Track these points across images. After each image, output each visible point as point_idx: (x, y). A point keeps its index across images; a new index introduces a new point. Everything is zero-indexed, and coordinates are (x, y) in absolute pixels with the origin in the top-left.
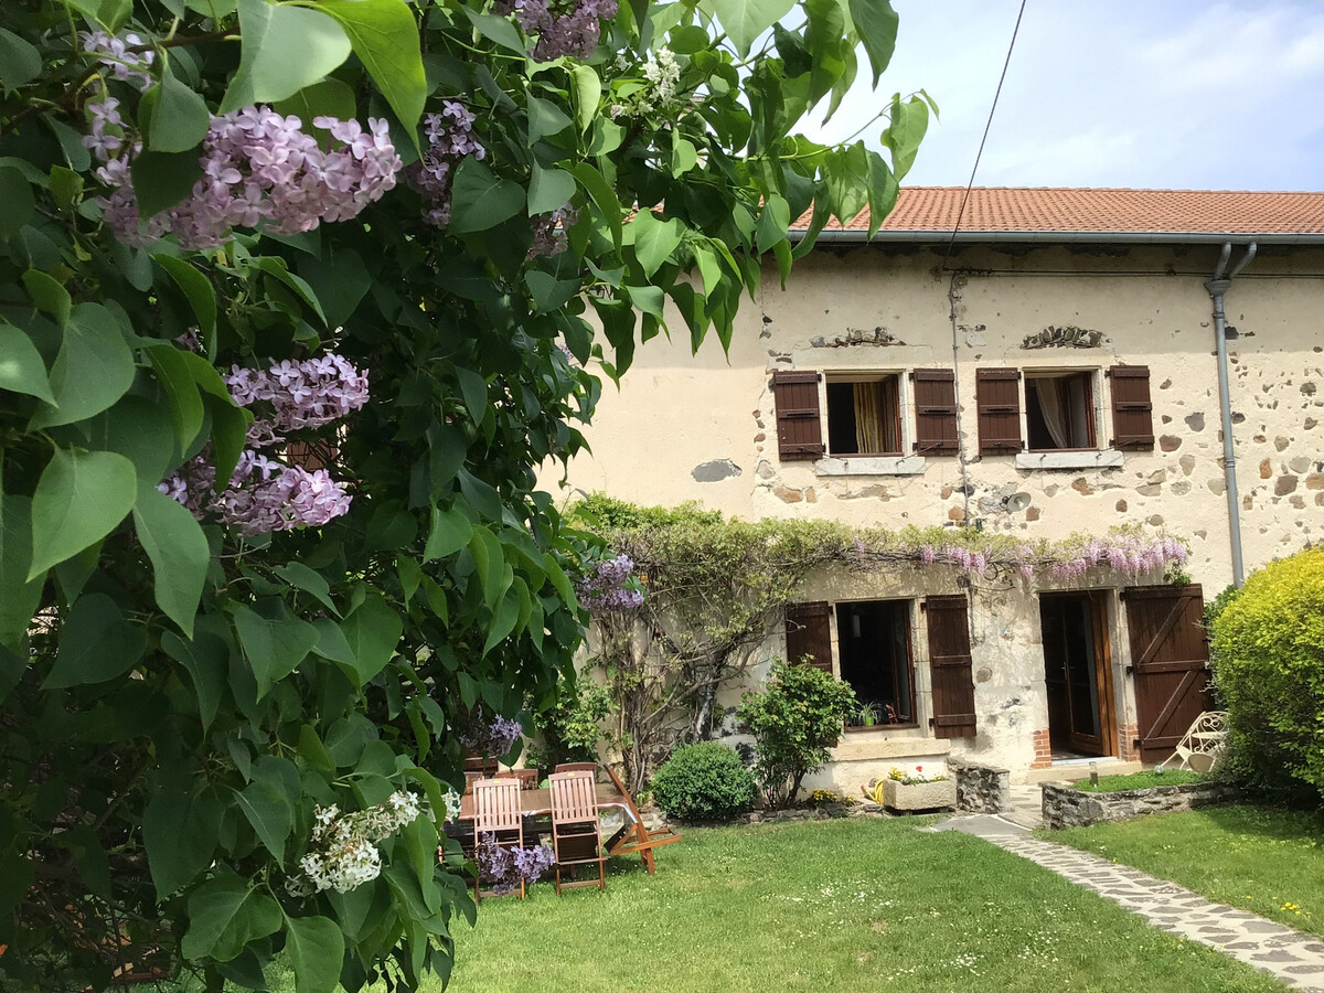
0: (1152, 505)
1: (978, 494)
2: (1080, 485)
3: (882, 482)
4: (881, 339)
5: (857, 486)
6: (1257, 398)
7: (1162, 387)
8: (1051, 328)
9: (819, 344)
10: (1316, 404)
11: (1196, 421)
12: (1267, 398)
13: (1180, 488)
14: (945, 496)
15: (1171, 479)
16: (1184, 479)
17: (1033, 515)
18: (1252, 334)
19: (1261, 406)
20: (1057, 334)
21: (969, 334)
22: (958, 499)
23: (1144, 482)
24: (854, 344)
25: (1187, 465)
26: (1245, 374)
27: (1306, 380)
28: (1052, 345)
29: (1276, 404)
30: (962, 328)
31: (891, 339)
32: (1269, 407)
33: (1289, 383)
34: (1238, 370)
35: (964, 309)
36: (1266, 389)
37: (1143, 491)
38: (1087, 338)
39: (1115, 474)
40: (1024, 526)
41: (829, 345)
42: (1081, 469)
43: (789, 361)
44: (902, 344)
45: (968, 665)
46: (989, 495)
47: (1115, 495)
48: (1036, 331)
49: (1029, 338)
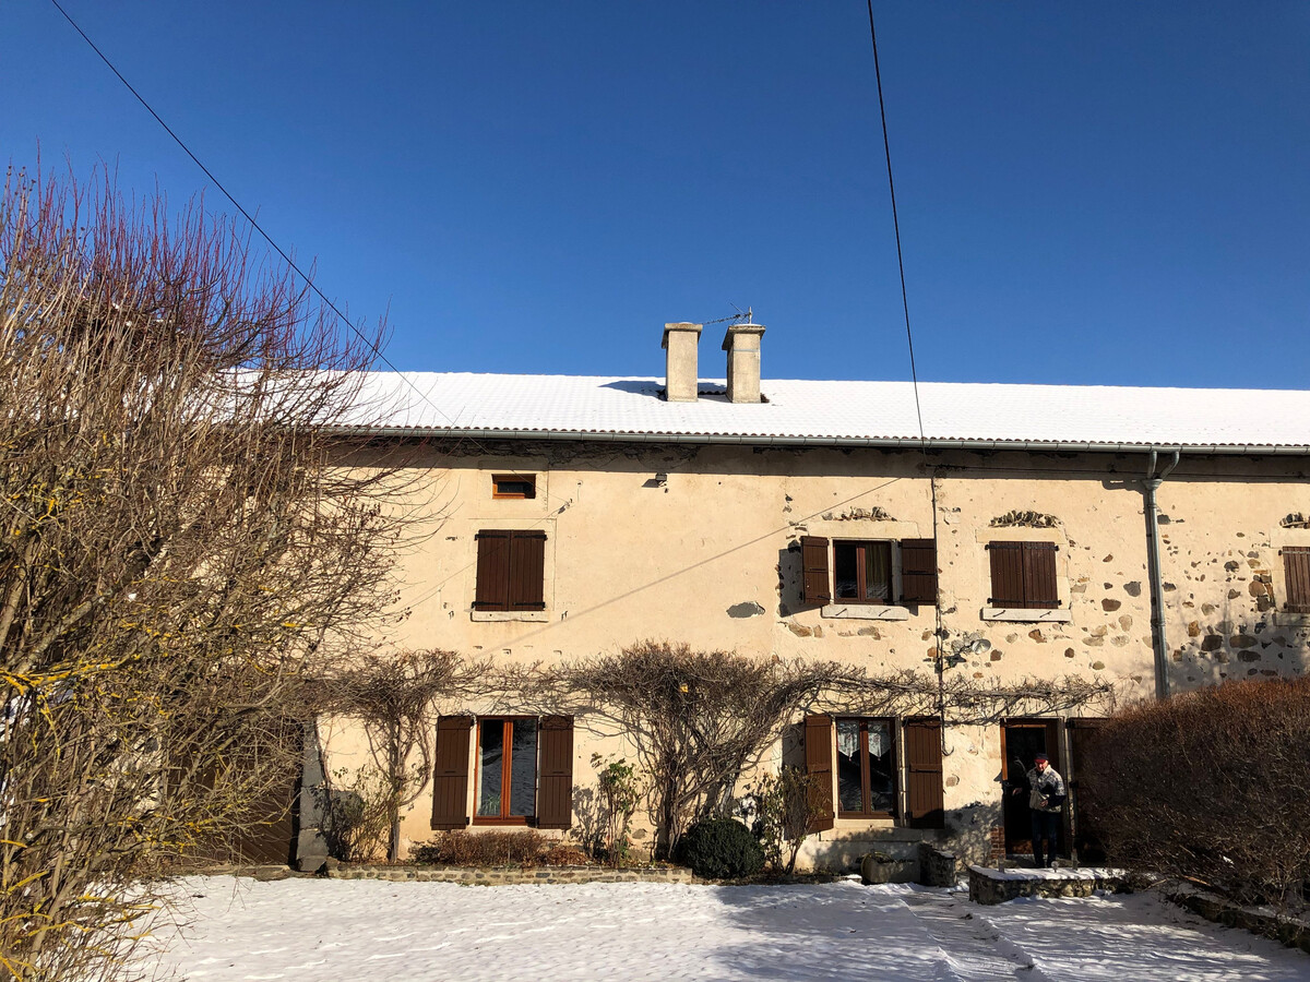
0: (1097, 654)
1: (952, 638)
2: (1036, 635)
3: (874, 624)
4: (878, 515)
5: (855, 627)
6: (1186, 572)
7: (1105, 561)
8: (1014, 512)
9: (828, 518)
10: (1239, 579)
11: (1133, 589)
12: (1195, 573)
13: (1119, 640)
14: (925, 637)
15: (1111, 634)
16: (1121, 633)
17: (996, 656)
18: (1182, 521)
19: (1189, 578)
20: (1018, 517)
21: (947, 514)
22: (933, 641)
23: (1087, 635)
24: (856, 518)
25: (1126, 623)
26: (1176, 552)
27: (1230, 559)
28: (1014, 525)
29: (1203, 577)
30: (942, 509)
31: (885, 515)
32: (1197, 579)
33: (1215, 561)
34: (1169, 548)
35: (943, 495)
36: (1194, 565)
37: (1088, 642)
38: (1043, 520)
39: (1065, 627)
40: (988, 665)
41: (836, 519)
42: (1036, 622)
43: (805, 530)
44: (893, 519)
45: (940, 772)
46: (960, 639)
47: (1065, 645)
48: (1002, 513)
49: (996, 519)
